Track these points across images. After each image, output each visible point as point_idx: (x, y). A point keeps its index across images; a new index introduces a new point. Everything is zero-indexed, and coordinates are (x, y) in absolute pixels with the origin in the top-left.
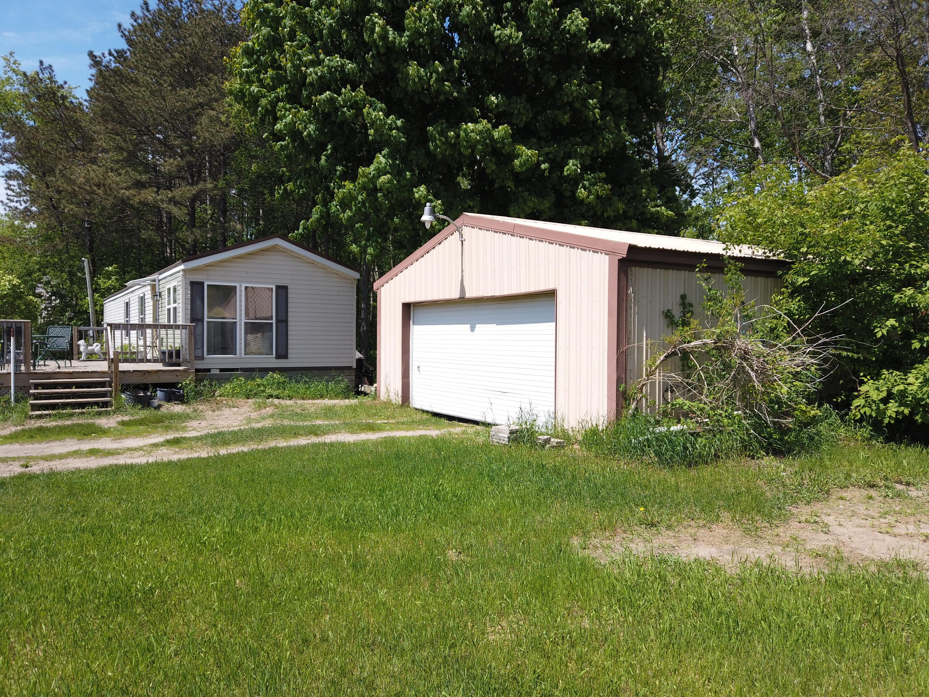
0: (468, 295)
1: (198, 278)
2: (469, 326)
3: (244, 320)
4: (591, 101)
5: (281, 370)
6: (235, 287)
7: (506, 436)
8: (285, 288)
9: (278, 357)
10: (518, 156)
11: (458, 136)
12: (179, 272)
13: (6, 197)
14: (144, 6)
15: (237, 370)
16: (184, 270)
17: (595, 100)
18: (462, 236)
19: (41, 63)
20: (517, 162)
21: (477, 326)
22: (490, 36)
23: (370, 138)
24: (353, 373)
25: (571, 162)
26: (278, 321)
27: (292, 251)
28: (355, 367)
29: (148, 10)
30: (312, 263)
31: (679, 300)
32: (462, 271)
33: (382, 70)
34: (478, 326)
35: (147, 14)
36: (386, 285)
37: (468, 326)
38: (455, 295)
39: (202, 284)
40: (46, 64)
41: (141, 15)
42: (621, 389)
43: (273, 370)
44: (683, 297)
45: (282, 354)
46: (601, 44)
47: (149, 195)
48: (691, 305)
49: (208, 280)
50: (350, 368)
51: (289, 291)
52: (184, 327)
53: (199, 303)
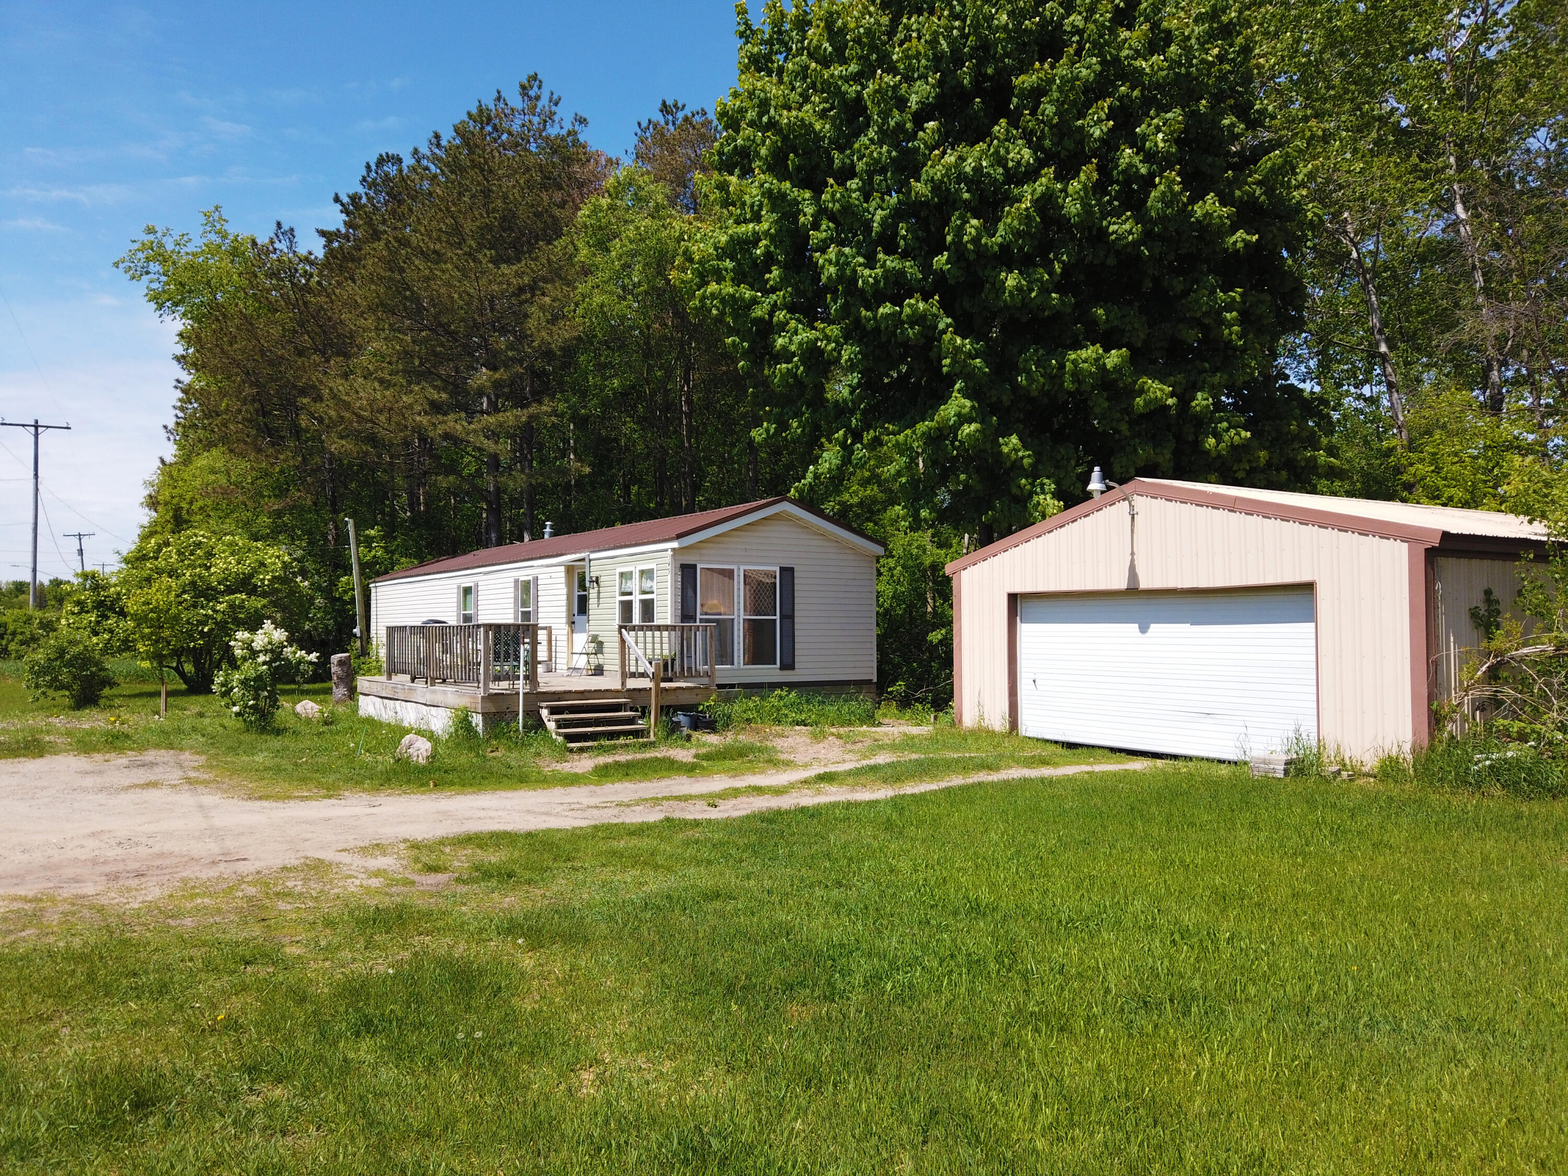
0: (1144, 585)
1: (689, 560)
2: (1137, 625)
3: (742, 617)
4: (1228, 315)
5: (791, 686)
6: (732, 571)
7: (1282, 767)
8: (791, 570)
9: (782, 668)
10: (1142, 391)
11: (1062, 366)
12: (666, 550)
13: (174, 419)
14: (434, 140)
15: (732, 686)
16: (673, 550)
17: (1234, 314)
18: (1131, 507)
19: (279, 225)
20: (1139, 401)
21: (1152, 625)
22: (1104, 232)
23: (945, 369)
24: (873, 688)
25: (1199, 395)
26: (782, 617)
27: (800, 519)
28: (875, 680)
29: (438, 146)
30: (823, 535)
31: (1482, 596)
32: (1133, 554)
33: (962, 280)
34: (1154, 627)
35: (437, 151)
36: (970, 569)
37: (1135, 627)
38: (1121, 583)
39: (695, 566)
40: (285, 227)
41: (429, 154)
42: (1434, 707)
43: (780, 685)
44: (1488, 592)
45: (788, 665)
46: (1244, 236)
47: (455, 423)
48: (1498, 602)
49: (702, 562)
50: (869, 682)
51: (796, 575)
52: (673, 628)
53: (690, 593)
